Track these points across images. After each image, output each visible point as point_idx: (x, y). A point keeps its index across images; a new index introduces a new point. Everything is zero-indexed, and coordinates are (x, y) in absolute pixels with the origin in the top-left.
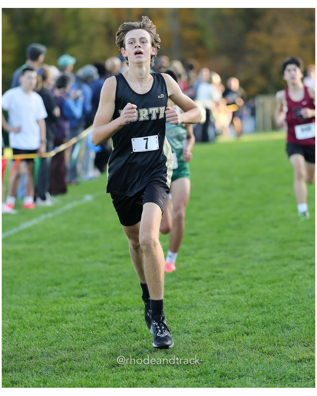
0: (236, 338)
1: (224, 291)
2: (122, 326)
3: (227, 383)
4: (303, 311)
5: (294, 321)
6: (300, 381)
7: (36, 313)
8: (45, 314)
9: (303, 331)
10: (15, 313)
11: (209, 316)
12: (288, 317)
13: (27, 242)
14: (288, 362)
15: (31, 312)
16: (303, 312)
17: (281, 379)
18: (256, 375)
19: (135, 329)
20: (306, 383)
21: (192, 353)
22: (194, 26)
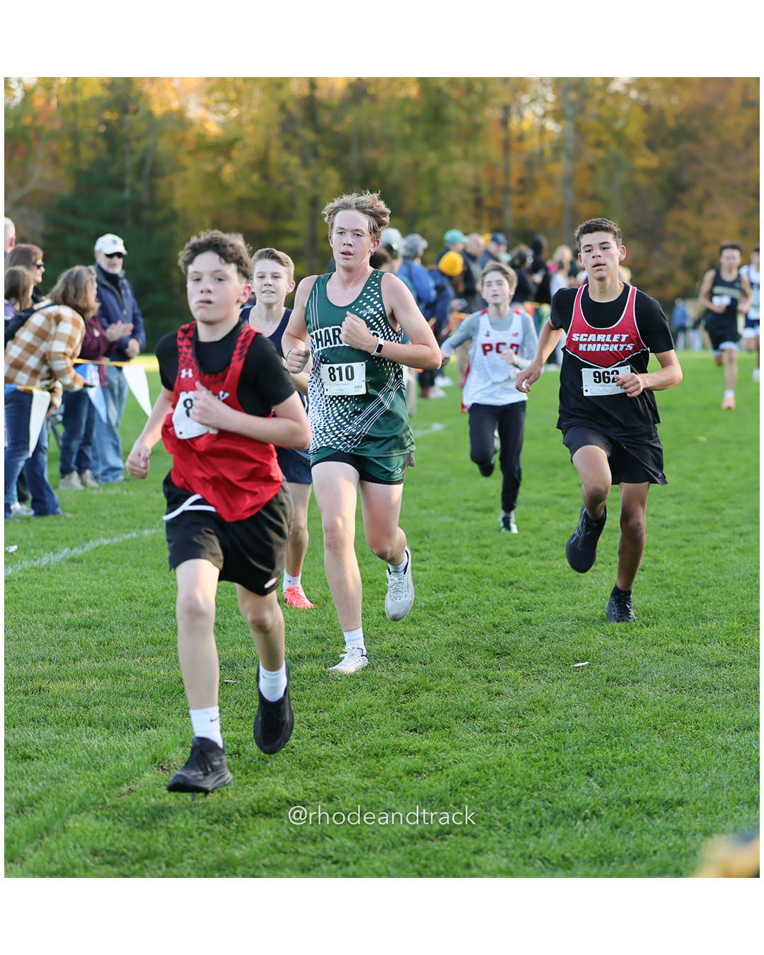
3: (615, 690)
4: (725, 597)
5: (713, 610)
6: (717, 693)
9: (725, 625)
12: (705, 604)
14: (701, 665)
16: (726, 599)
17: (691, 688)
18: (656, 681)
20: (725, 696)
22: (595, 198)
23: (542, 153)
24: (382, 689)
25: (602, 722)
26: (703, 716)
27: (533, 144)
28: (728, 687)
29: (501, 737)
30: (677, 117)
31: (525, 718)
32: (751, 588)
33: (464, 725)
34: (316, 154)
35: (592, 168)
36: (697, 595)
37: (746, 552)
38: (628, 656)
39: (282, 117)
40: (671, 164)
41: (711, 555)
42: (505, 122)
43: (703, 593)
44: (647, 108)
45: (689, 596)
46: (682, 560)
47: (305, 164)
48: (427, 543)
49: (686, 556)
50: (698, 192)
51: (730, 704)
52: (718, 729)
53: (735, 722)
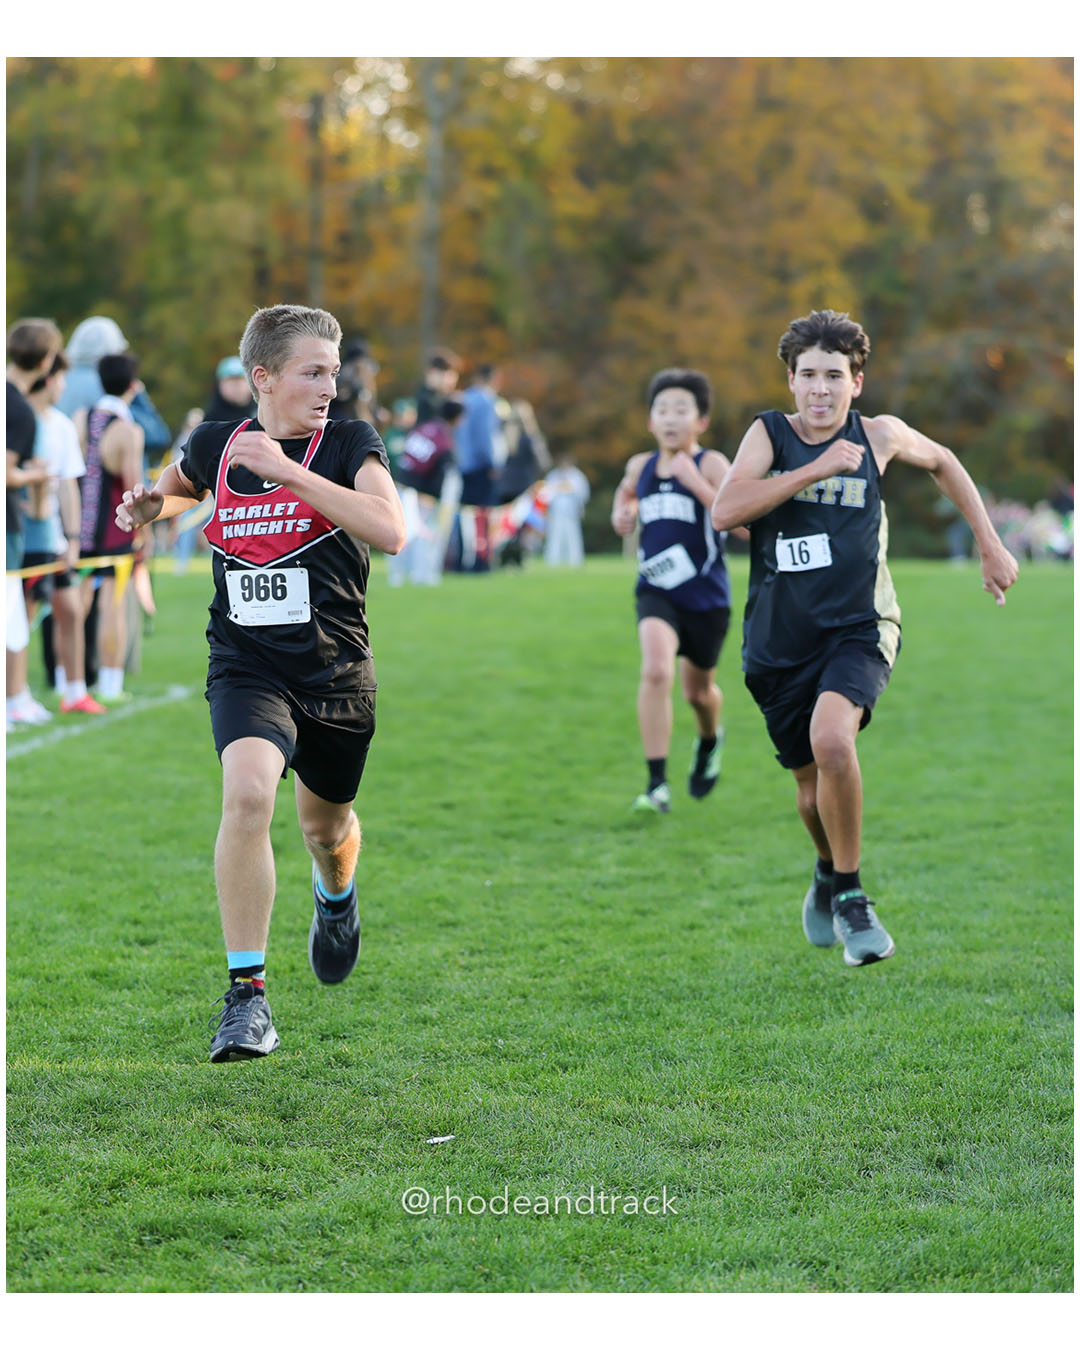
4: (710, 1019)
5: (686, 1043)
6: (692, 1197)
9: (708, 1071)
12: (672, 1032)
14: (663, 1145)
16: (711, 1022)
17: (643, 1188)
22: (480, 271)
23: (380, 187)
24: (67, 1179)
25: (478, 1247)
26: (666, 1240)
27: (366, 168)
28: (713, 1187)
29: (289, 1273)
30: (638, 123)
31: (333, 1238)
32: (758, 1003)
35: (475, 216)
36: (658, 1014)
37: (749, 937)
38: (528, 1125)
40: (622, 213)
41: (685, 940)
42: (314, 127)
43: (670, 1010)
44: (579, 107)
45: (643, 1016)
46: (630, 949)
48: (156, 909)
49: (638, 941)
50: (671, 266)
51: (715, 1218)
52: (693, 1264)
53: (724, 1252)
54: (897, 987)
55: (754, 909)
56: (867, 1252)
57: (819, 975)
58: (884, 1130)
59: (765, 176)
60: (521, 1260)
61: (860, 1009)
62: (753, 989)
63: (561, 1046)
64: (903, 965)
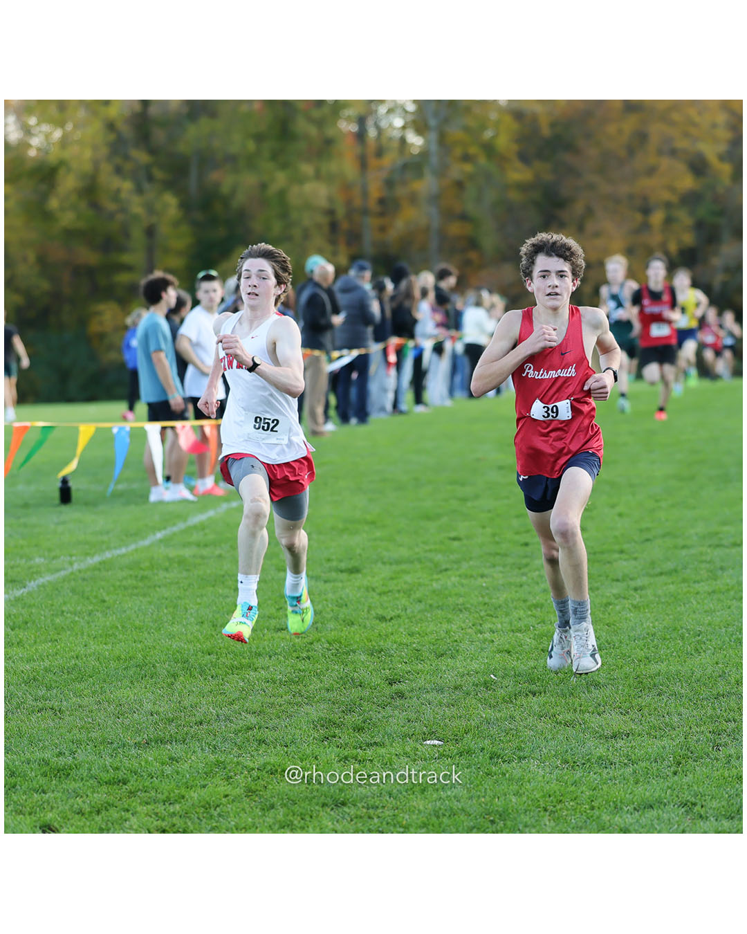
0: (516, 699)
1: (499, 626)
2: (341, 678)
3: (500, 768)
6: (613, 768)
7: (209, 654)
8: (224, 655)
10: (178, 654)
11: (475, 666)
13: (198, 545)
14: (595, 737)
15: (203, 653)
16: (620, 662)
17: (584, 764)
18: (545, 757)
19: (361, 683)
21: (447, 721)
22: (464, 217)
28: (626, 761)
30: (553, 125)
32: (649, 648)
33: (332, 813)
34: (150, 178)
35: (459, 185)
37: (642, 609)
39: (112, 137)
40: (548, 177)
42: (361, 136)
44: (519, 117)
47: (139, 190)
50: (579, 208)
51: (628, 780)
52: (615, 808)
53: (634, 800)
54: (732, 635)
55: (643, 592)
56: (719, 796)
57: (684, 630)
58: (727, 722)
59: (631, 151)
60: (513, 811)
61: (710, 649)
62: (645, 641)
63: (531, 681)
64: (734, 621)
